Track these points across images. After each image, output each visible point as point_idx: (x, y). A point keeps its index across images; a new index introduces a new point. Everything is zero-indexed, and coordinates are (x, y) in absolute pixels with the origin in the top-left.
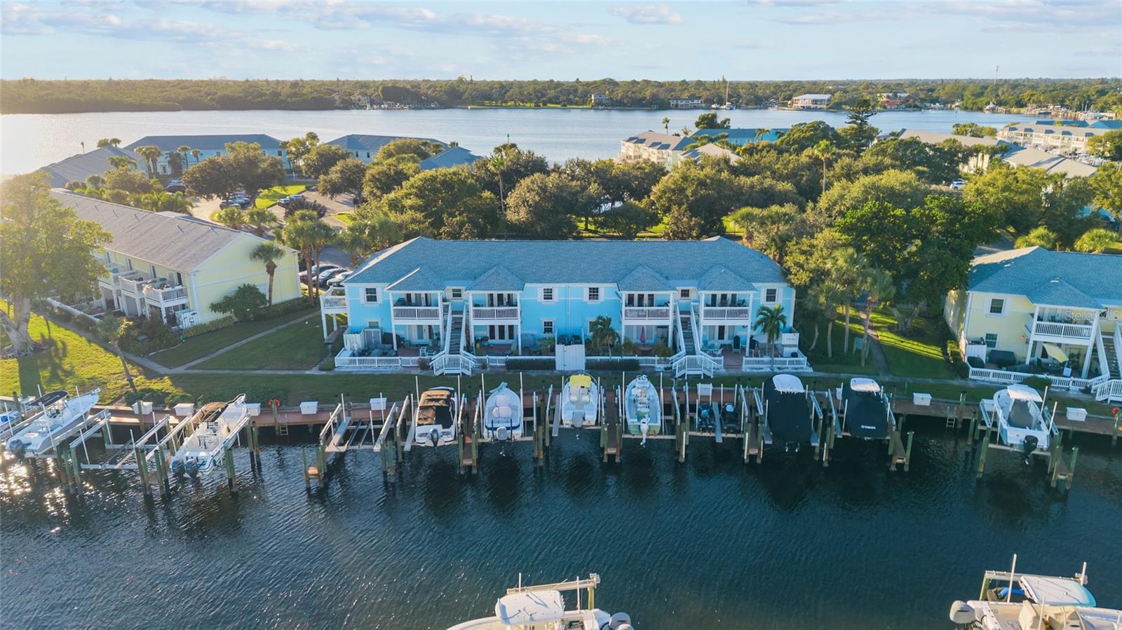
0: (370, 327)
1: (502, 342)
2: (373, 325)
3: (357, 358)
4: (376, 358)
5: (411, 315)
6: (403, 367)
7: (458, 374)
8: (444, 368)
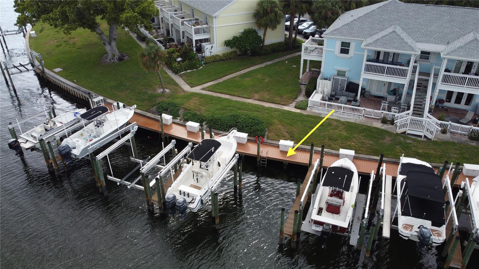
0: (338, 75)
1: (457, 106)
2: (341, 73)
3: (327, 103)
4: (343, 105)
5: (381, 71)
6: (366, 117)
7: (420, 136)
8: (408, 128)
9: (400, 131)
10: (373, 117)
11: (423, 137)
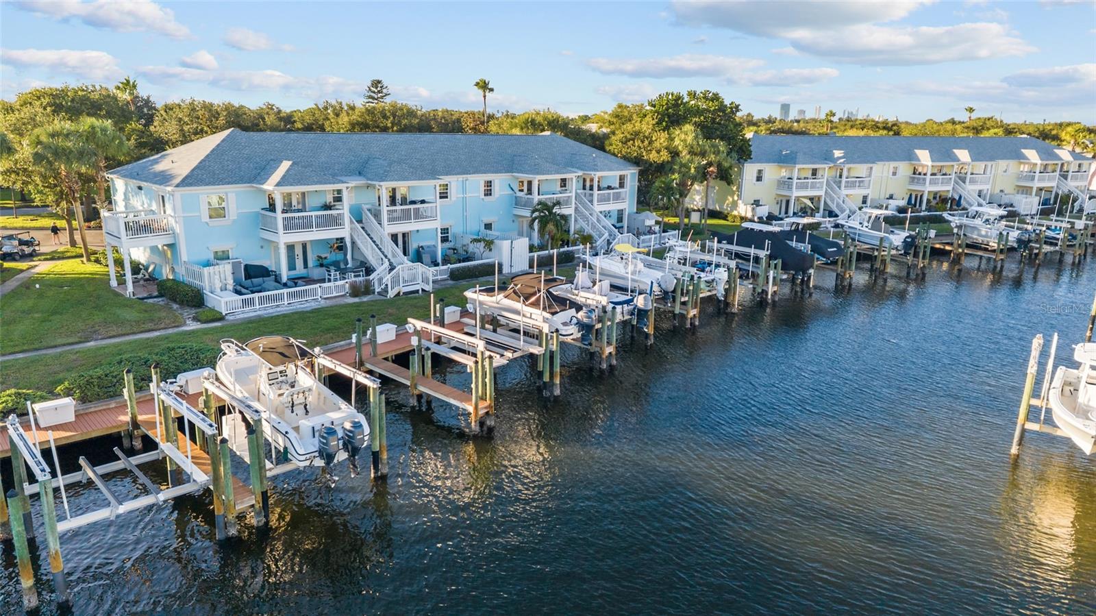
2: (220, 257)
3: (256, 295)
6: (325, 299)
7: (417, 291)
8: (401, 285)
9: (391, 294)
10: (335, 294)
11: (420, 292)
